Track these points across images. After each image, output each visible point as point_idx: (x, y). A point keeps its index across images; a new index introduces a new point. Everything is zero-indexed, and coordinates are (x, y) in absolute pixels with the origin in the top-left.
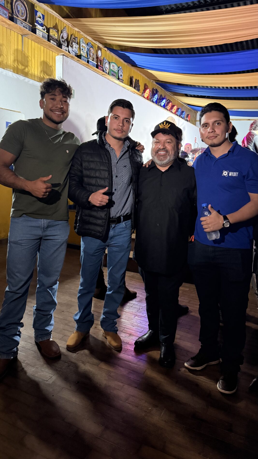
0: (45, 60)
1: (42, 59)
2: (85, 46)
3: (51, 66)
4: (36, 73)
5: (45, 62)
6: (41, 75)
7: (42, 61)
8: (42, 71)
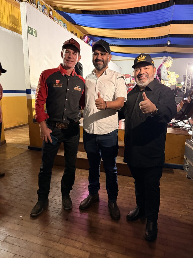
0: (13, 14)
1: (11, 14)
2: (41, 7)
3: (17, 19)
4: (6, 23)
5: (13, 15)
6: (11, 25)
7: (11, 15)
8: (11, 22)
